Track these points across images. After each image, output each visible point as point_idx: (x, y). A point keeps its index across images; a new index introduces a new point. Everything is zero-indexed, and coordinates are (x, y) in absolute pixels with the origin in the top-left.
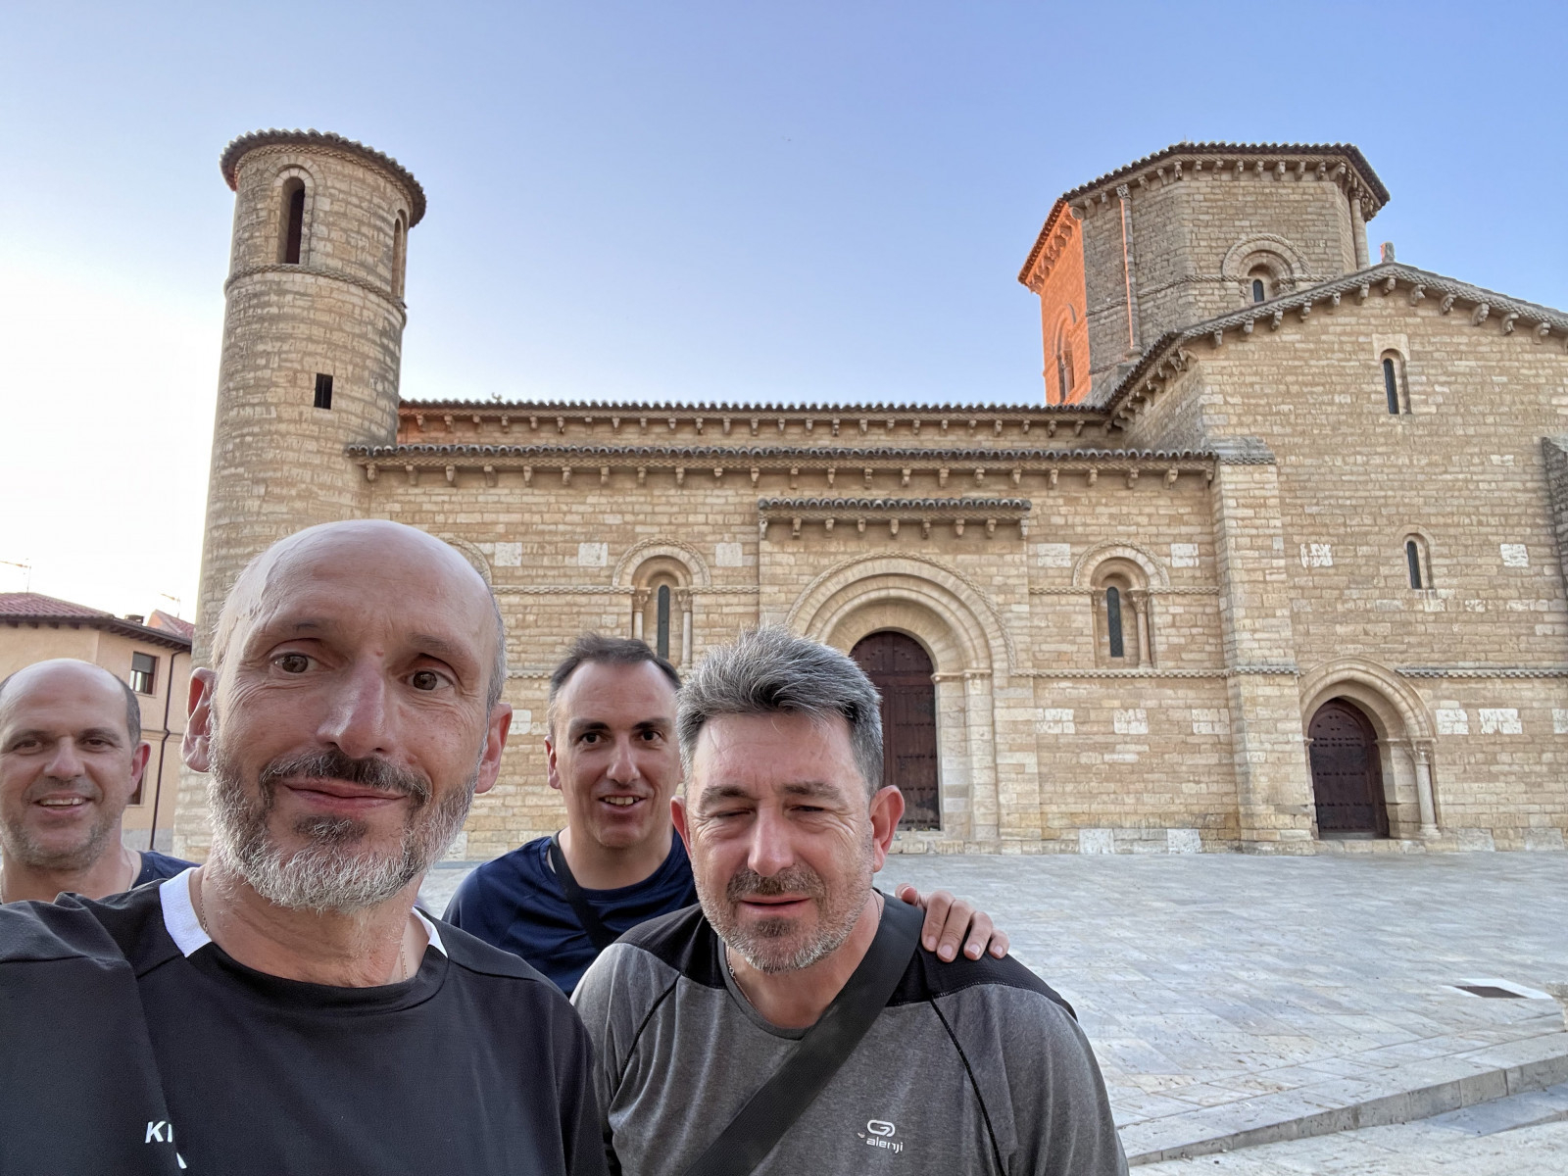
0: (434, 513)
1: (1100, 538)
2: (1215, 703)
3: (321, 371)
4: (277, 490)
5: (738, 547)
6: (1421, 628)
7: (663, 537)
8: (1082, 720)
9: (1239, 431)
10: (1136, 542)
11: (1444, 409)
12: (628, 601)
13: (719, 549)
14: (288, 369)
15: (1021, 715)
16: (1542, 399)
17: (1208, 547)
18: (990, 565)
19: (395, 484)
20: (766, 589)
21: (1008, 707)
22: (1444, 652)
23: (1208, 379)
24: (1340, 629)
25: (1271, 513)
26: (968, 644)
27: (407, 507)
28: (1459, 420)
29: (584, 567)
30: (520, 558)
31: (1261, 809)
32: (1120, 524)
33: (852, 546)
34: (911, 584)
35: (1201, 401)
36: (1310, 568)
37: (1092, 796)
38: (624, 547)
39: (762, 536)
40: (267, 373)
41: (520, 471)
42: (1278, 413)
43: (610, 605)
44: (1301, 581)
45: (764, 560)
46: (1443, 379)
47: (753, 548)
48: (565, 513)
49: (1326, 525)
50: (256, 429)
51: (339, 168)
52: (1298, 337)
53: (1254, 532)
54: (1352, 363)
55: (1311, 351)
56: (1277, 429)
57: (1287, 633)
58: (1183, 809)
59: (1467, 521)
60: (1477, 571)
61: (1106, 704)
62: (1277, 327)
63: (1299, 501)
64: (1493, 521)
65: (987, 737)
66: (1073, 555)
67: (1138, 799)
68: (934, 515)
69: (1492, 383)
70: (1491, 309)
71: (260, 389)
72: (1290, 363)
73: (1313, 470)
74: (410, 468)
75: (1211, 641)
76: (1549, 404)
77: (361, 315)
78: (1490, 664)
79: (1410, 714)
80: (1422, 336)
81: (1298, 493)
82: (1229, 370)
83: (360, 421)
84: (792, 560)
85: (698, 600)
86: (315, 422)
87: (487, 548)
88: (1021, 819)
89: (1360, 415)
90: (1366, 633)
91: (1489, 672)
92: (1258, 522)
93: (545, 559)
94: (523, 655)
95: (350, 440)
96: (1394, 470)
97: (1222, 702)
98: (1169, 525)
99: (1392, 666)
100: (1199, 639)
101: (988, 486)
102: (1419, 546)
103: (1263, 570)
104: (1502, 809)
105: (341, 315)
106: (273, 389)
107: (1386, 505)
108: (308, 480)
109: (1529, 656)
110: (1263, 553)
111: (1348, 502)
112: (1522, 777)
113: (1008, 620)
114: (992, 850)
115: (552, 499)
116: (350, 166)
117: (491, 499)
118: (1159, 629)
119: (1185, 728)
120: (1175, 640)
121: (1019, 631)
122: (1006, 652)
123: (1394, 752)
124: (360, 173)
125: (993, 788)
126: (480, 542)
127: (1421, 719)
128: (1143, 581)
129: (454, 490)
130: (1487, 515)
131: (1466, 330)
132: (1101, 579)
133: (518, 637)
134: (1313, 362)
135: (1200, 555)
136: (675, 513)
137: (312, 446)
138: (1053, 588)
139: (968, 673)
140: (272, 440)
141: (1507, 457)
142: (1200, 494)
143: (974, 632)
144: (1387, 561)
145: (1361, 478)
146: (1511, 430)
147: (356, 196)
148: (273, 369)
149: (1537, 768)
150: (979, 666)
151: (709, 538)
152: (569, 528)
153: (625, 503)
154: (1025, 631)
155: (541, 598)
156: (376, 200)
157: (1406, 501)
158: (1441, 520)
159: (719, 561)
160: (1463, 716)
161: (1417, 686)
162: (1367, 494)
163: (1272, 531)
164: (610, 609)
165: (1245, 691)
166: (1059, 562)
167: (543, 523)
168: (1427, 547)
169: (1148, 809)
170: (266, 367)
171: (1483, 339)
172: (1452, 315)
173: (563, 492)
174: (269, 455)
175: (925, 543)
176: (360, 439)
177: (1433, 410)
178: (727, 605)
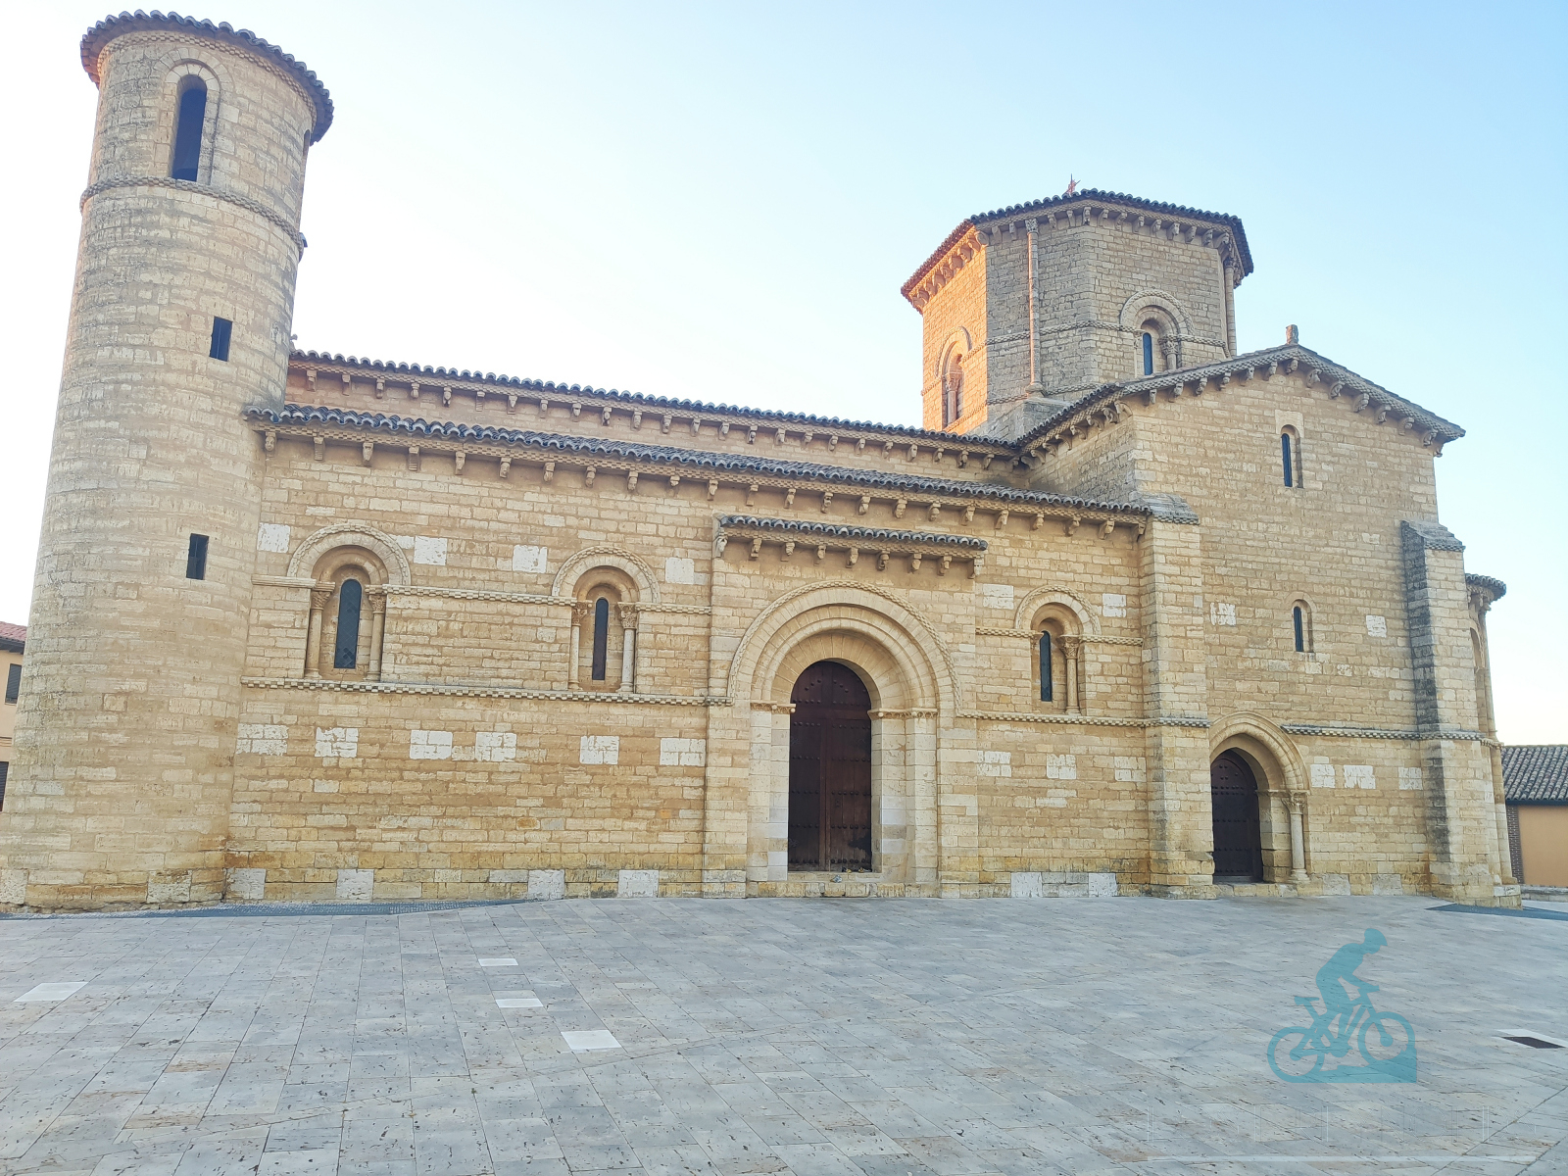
0: (343, 495)
1: (1040, 583)
2: (1135, 751)
3: (219, 315)
4: (161, 454)
5: (689, 564)
6: (1303, 688)
7: (609, 545)
8: (1018, 764)
9: (1165, 488)
10: (1072, 588)
11: (1328, 487)
12: (568, 614)
13: (670, 563)
14: (183, 308)
15: (964, 756)
16: (1403, 486)
17: (1134, 599)
18: (942, 602)
19: (295, 456)
20: (719, 611)
21: (953, 748)
22: (1319, 712)
23: (1140, 435)
24: (1239, 686)
25: (1195, 571)
26: (915, 681)
27: (309, 486)
28: (1339, 498)
29: (518, 572)
30: (444, 556)
31: (1175, 855)
32: (1059, 570)
33: (809, 572)
34: (864, 616)
35: (1134, 455)
36: (1217, 626)
37: (1023, 839)
38: (565, 554)
39: (716, 554)
40: (153, 310)
41: (451, 456)
42: (1197, 475)
43: (548, 617)
44: (1212, 638)
45: (717, 579)
46: (1329, 458)
47: (705, 566)
48: (498, 509)
49: (1232, 586)
50: (137, 377)
51: (250, 73)
52: (1216, 404)
53: (1178, 588)
54: (1258, 435)
55: (1225, 418)
56: (1196, 491)
57: (1202, 688)
58: (1103, 854)
59: (1342, 592)
60: (1348, 638)
61: (1041, 748)
62: (1201, 392)
63: (1211, 561)
64: (1362, 593)
65: (931, 777)
66: (1015, 597)
67: (1065, 844)
68: (894, 547)
69: (1366, 467)
70: (1371, 399)
71: (143, 328)
72: (1208, 428)
73: (1223, 532)
74: (320, 440)
75: (1134, 690)
76: (1408, 490)
77: (266, 252)
78: (1354, 724)
79: (1290, 767)
80: (1314, 416)
81: (1211, 554)
82: (1157, 429)
83: (258, 377)
84: (747, 582)
85: (644, 618)
86: (210, 375)
87: (405, 542)
88: (961, 862)
89: (1264, 483)
90: (1260, 691)
91: (1353, 731)
92: (1182, 580)
93: (474, 559)
94: (444, 668)
95: (248, 400)
96: (1288, 539)
97: (1140, 750)
98: (1102, 575)
99: (1279, 722)
100: (1123, 688)
101: (940, 521)
102: (1304, 612)
103: (1185, 626)
104: (1357, 857)
105: (245, 250)
106: (160, 330)
107: (1281, 572)
108: (200, 445)
109: (1383, 719)
110: (1186, 609)
111: (1250, 566)
112: (1374, 828)
113: (956, 660)
114: (931, 893)
115: (485, 492)
116: (262, 72)
117: (411, 485)
118: (1090, 676)
119: (1108, 774)
120: (1103, 688)
121: (965, 672)
122: (953, 692)
123: (1274, 803)
124: (272, 81)
125: (935, 829)
126: (397, 534)
127: (1298, 772)
128: (1075, 628)
129: (369, 470)
130: (1356, 587)
131: (1349, 415)
132: (1038, 622)
133: (440, 647)
134: (1227, 430)
135: (1127, 607)
136: (623, 521)
137: (206, 404)
138: (997, 629)
139: (915, 711)
140: (157, 392)
141: (1374, 536)
142: (1129, 547)
143: (922, 669)
144: (1277, 625)
145: (1262, 544)
146: (1378, 512)
147: (268, 109)
148: (160, 305)
149: (1385, 820)
150: (925, 704)
151: (659, 551)
152: (503, 526)
153: (568, 504)
154: (971, 671)
155: (468, 603)
156: (288, 117)
157: (1296, 568)
158: (1322, 589)
159: (669, 577)
160: (1331, 770)
161: (1297, 742)
162: (1265, 560)
163: (1193, 590)
164: (547, 622)
165: (1166, 742)
166: (1003, 604)
167: (472, 518)
168: (1310, 613)
169: (1074, 853)
170: (151, 301)
171: (1360, 425)
172: (1338, 400)
173: (498, 485)
174: (154, 410)
175: (880, 574)
176: (258, 399)
177: (1320, 486)
178: (675, 626)
